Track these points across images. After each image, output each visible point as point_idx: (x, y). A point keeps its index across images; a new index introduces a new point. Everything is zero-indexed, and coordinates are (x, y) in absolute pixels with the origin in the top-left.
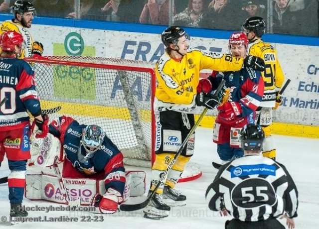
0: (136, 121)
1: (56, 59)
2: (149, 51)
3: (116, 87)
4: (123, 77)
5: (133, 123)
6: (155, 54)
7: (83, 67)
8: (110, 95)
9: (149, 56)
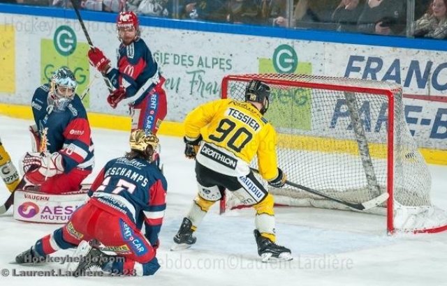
0: (367, 156)
1: (269, 78)
2: (380, 69)
3: (337, 114)
4: (351, 101)
5: (362, 159)
6: (388, 73)
7: (297, 88)
8: (329, 125)
9: (380, 75)
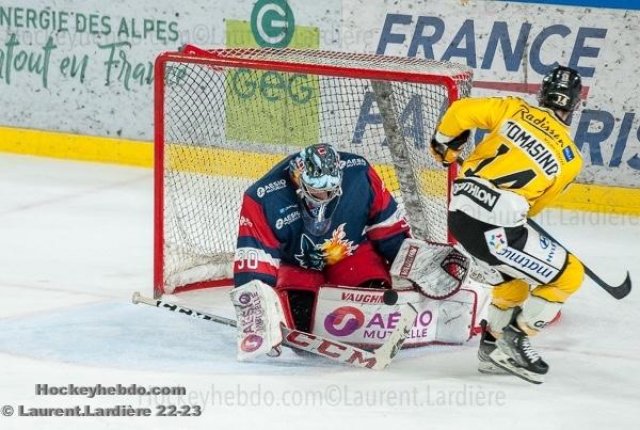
0: (412, 193)
1: (234, 56)
2: (440, 37)
3: (365, 118)
4: (385, 96)
5: (405, 198)
6: (453, 44)
7: (292, 74)
8: (352, 136)
9: (439, 49)
